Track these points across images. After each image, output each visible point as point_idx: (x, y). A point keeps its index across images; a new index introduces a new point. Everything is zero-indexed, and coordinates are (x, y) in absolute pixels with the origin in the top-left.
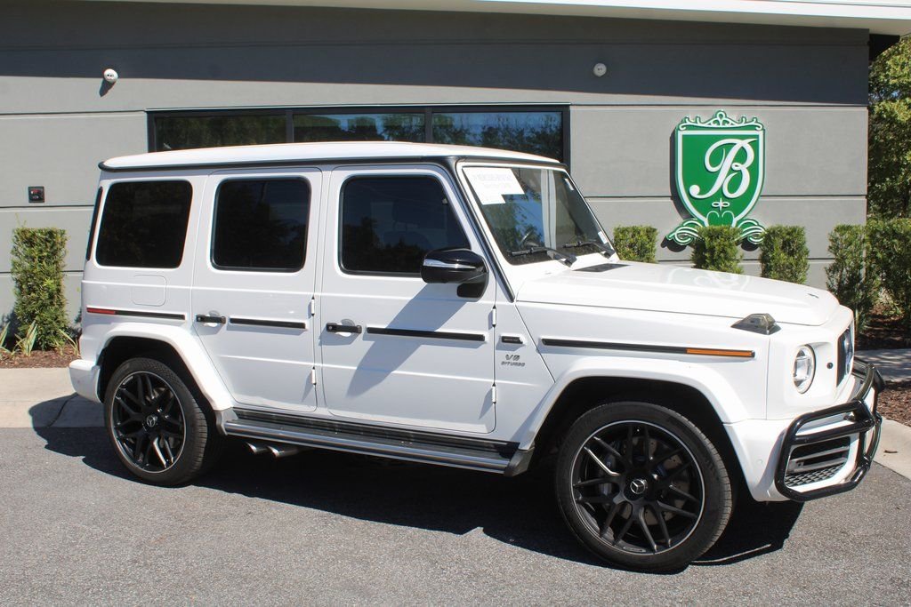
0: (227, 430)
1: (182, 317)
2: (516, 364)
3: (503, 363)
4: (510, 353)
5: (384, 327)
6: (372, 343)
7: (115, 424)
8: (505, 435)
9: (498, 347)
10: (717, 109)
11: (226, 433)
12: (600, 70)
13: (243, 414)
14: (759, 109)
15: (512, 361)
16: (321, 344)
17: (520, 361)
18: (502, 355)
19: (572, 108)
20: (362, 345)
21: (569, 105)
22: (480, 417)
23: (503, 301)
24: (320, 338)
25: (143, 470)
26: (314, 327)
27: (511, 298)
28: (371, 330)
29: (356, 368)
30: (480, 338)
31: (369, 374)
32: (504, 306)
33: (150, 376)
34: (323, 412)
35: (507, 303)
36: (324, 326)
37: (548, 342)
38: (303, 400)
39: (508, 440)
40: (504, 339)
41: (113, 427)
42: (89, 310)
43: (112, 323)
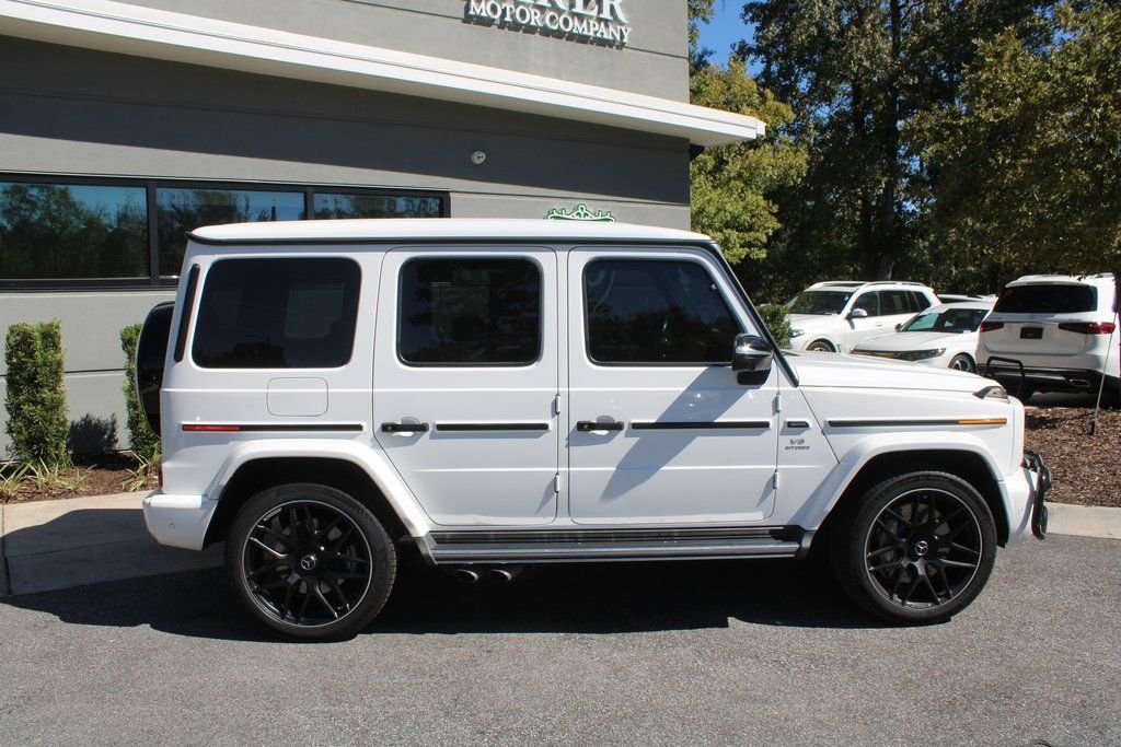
0: (437, 559)
1: (359, 428)
2: (799, 448)
3: (787, 448)
4: (794, 438)
5: (654, 421)
6: (637, 439)
7: (247, 573)
8: (782, 519)
9: (783, 433)
10: (578, 202)
11: (436, 563)
12: (479, 158)
13: (441, 538)
14: (610, 204)
15: (796, 445)
16: (568, 446)
17: (804, 445)
18: (786, 440)
19: (452, 195)
20: (623, 443)
21: (448, 192)
22: (759, 504)
23: (787, 387)
24: (568, 439)
25: (298, 625)
26: (559, 428)
27: (795, 383)
28: (636, 426)
29: (614, 469)
30: (765, 425)
31: (631, 473)
32: (789, 391)
33: (311, 506)
34: (564, 522)
35: (791, 388)
36: (573, 425)
37: (832, 424)
38: (540, 510)
39: (785, 523)
40: (790, 425)
41: (244, 577)
42: (187, 428)
43: (231, 443)
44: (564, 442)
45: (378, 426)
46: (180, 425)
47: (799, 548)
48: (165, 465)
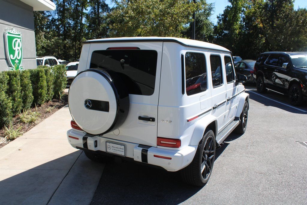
36: (227, 100)
42: (188, 121)
44: (226, 105)
45: (212, 108)
46: (186, 120)
47: (240, 121)
48: (181, 138)
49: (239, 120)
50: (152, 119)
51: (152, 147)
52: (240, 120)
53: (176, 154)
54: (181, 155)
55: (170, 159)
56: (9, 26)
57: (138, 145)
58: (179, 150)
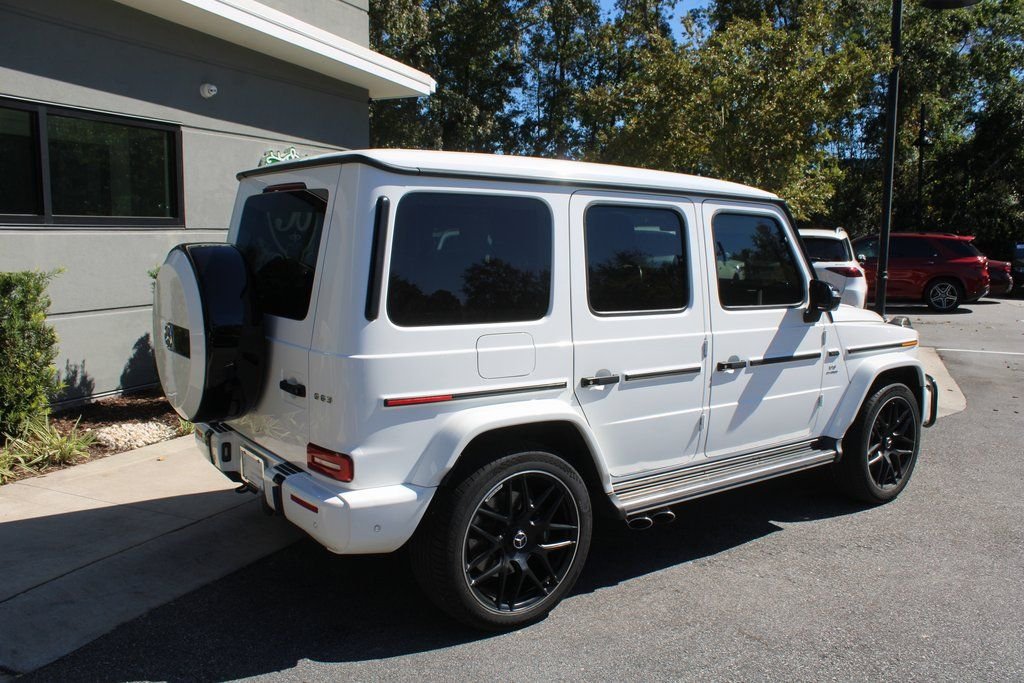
0: (627, 511)
1: (563, 386)
2: (833, 372)
3: (827, 373)
4: (831, 364)
5: (761, 358)
6: (751, 375)
7: (466, 567)
8: (818, 432)
9: (826, 361)
11: (627, 514)
15: (832, 370)
16: (711, 385)
17: (836, 369)
18: (827, 367)
19: (183, 129)
20: (744, 377)
21: (179, 126)
22: (809, 422)
23: (827, 323)
24: (711, 378)
26: (708, 368)
27: (832, 320)
28: (752, 363)
29: (736, 403)
30: (818, 356)
32: (829, 328)
35: (831, 326)
36: (715, 366)
37: (849, 352)
38: (686, 451)
40: (830, 354)
41: (464, 571)
42: (387, 403)
43: (439, 416)
44: (708, 383)
45: (578, 382)
46: (380, 400)
47: (837, 454)
48: (357, 454)
49: (835, 449)
50: (299, 390)
51: (302, 473)
52: (840, 450)
53: (334, 501)
54: (342, 503)
55: (315, 510)
56: (281, 144)
57: (282, 463)
58: (348, 490)
